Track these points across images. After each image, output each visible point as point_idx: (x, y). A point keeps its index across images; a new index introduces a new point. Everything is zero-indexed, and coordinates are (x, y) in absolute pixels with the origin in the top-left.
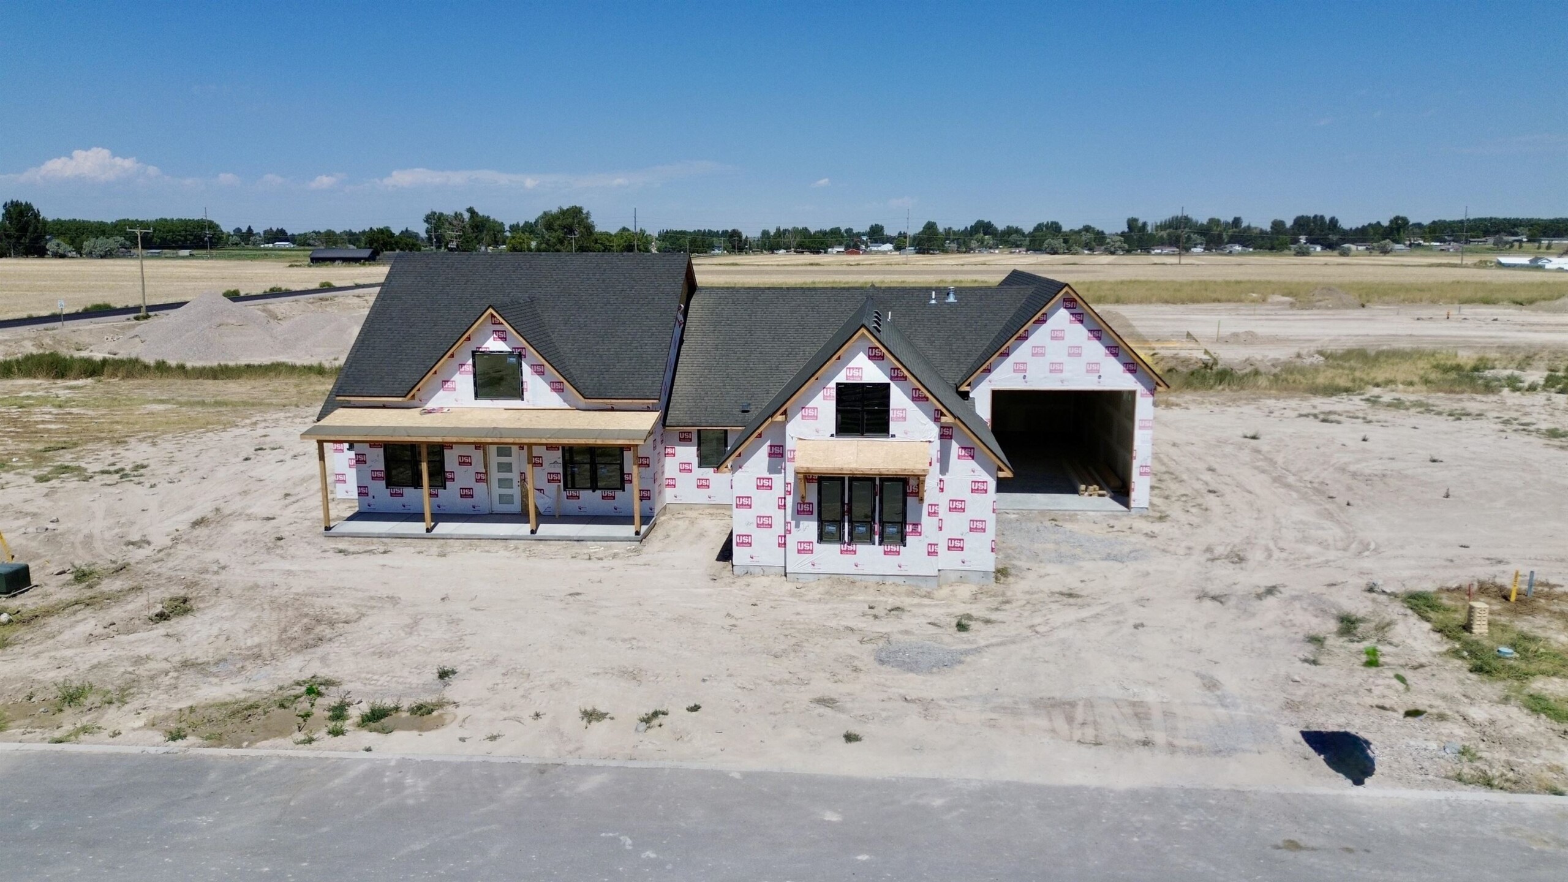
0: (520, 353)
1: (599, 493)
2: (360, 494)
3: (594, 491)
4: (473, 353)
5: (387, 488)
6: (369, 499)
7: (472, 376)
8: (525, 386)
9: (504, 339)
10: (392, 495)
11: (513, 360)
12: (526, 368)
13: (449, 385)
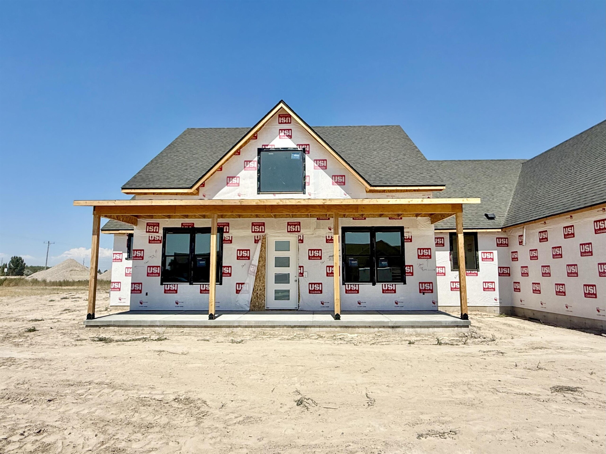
0: (304, 149)
1: (379, 286)
2: (133, 291)
3: (374, 284)
4: (260, 151)
5: (162, 284)
6: (142, 297)
7: (256, 171)
8: (307, 180)
9: (290, 137)
10: (166, 291)
11: (297, 156)
12: (309, 163)
13: (234, 181)
